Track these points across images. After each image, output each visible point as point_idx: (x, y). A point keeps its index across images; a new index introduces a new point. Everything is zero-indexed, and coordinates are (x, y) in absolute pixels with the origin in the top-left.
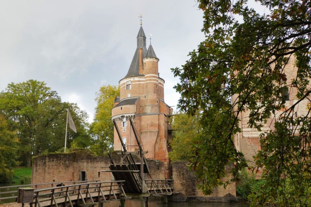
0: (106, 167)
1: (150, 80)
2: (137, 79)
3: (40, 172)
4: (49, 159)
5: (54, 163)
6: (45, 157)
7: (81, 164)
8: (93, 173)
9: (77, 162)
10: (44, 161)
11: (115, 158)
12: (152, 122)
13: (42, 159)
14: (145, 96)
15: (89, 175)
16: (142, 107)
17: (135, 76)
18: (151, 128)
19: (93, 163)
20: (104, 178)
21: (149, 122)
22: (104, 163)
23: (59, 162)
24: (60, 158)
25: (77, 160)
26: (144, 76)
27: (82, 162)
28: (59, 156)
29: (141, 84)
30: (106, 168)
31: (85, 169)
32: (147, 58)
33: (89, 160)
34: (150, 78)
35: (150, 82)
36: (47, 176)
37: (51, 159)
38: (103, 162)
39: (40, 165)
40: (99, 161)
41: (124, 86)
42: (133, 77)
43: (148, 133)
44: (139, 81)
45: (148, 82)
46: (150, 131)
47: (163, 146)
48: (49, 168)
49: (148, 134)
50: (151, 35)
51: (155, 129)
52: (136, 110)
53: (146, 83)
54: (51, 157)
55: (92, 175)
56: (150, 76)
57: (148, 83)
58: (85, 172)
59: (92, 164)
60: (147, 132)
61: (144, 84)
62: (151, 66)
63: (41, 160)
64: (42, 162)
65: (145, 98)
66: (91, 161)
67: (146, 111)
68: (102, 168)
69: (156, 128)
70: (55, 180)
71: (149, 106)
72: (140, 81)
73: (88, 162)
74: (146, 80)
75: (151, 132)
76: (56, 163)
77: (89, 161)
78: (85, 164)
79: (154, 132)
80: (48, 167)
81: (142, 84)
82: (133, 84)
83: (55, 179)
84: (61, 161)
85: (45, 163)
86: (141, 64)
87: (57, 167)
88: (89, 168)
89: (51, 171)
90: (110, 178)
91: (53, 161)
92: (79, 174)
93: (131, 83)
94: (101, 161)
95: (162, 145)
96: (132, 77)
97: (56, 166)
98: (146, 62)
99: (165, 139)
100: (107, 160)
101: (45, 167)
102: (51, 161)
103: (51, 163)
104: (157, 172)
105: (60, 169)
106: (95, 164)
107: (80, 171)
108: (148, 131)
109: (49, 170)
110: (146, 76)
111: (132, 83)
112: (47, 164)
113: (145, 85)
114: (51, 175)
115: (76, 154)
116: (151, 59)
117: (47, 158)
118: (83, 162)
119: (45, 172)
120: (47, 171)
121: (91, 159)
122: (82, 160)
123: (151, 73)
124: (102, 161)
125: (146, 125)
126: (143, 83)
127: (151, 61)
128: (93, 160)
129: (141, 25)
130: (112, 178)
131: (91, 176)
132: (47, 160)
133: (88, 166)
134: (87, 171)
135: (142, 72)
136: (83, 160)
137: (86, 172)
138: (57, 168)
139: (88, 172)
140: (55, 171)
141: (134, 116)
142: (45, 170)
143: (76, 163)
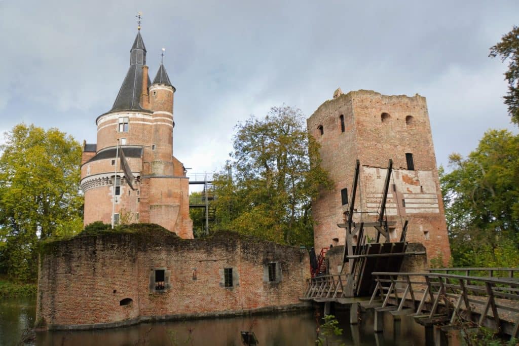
0: (209, 259)
1: (164, 121)
2: (139, 115)
3: (82, 273)
4: (104, 244)
5: (114, 253)
6: (93, 240)
7: (154, 255)
8: (182, 273)
9: (146, 251)
10: (90, 249)
11: (226, 242)
12: (169, 191)
13: (87, 245)
14: (153, 146)
15: (173, 277)
16: (147, 164)
17: (137, 111)
18: (169, 199)
19: (181, 253)
20: (204, 282)
21: (165, 190)
22: (205, 252)
23: (123, 251)
24: (125, 241)
25: (145, 247)
26: (152, 113)
27: (156, 250)
28: (123, 237)
29: (147, 125)
30: (209, 262)
31: (162, 265)
32: (159, 85)
33: (172, 247)
34: (163, 118)
35: (164, 123)
36: (100, 282)
37: (108, 245)
38: (202, 251)
39: (80, 257)
40: (193, 249)
41: (114, 124)
42: (133, 111)
43: (163, 207)
44: (143, 120)
45: (159, 123)
46: (167, 204)
47: (187, 230)
48: (104, 265)
49: (163, 209)
50: (164, 49)
51: (175, 202)
52: (141, 168)
53: (156, 126)
54: (107, 240)
55: (180, 277)
56: (164, 114)
57: (159, 125)
58: (163, 271)
59: (178, 254)
60: (161, 206)
61: (151, 126)
62: (166, 99)
63: (84, 247)
64: (87, 250)
65: (153, 149)
66: (176, 250)
67: (155, 171)
68: (200, 261)
69: (177, 201)
70: (118, 290)
71: (161, 163)
72: (145, 119)
73: (169, 252)
74: (156, 121)
75: (168, 206)
76: (118, 253)
77: (172, 249)
78: (163, 255)
79: (174, 207)
80: (101, 261)
81: (149, 125)
82: (132, 124)
83: (116, 287)
84: (126, 249)
85: (94, 253)
86: (145, 92)
87: (120, 261)
88: (173, 263)
89: (109, 271)
90: (217, 280)
91: (113, 247)
92: (150, 275)
93: (129, 121)
94: (197, 249)
95: (185, 229)
96: (131, 111)
97: (119, 259)
98: (157, 90)
99: (190, 219)
100: (209, 247)
101: (95, 262)
102: (108, 249)
103: (107, 254)
104: (299, 265)
105: (125, 266)
106: (185, 254)
107: (152, 270)
108: (162, 204)
109: (104, 268)
110: (155, 113)
111: (131, 122)
112: (99, 254)
113: (153, 127)
114: (110, 280)
115: (140, 234)
116: (167, 87)
117: (100, 242)
118: (159, 251)
119: (94, 273)
120: (100, 271)
121: (176, 245)
122: (157, 248)
123: (165, 110)
124: (200, 249)
125: (160, 194)
126: (151, 124)
127: (165, 91)
128: (181, 246)
129: (138, 31)
130: (222, 279)
131: (176, 279)
132: (99, 246)
133: (171, 258)
134: (169, 268)
135: (147, 105)
136: (157, 246)
137: (166, 272)
138: (120, 263)
139: (170, 271)
140: (117, 271)
141: (138, 177)
142: (95, 269)
143: (142, 253)
